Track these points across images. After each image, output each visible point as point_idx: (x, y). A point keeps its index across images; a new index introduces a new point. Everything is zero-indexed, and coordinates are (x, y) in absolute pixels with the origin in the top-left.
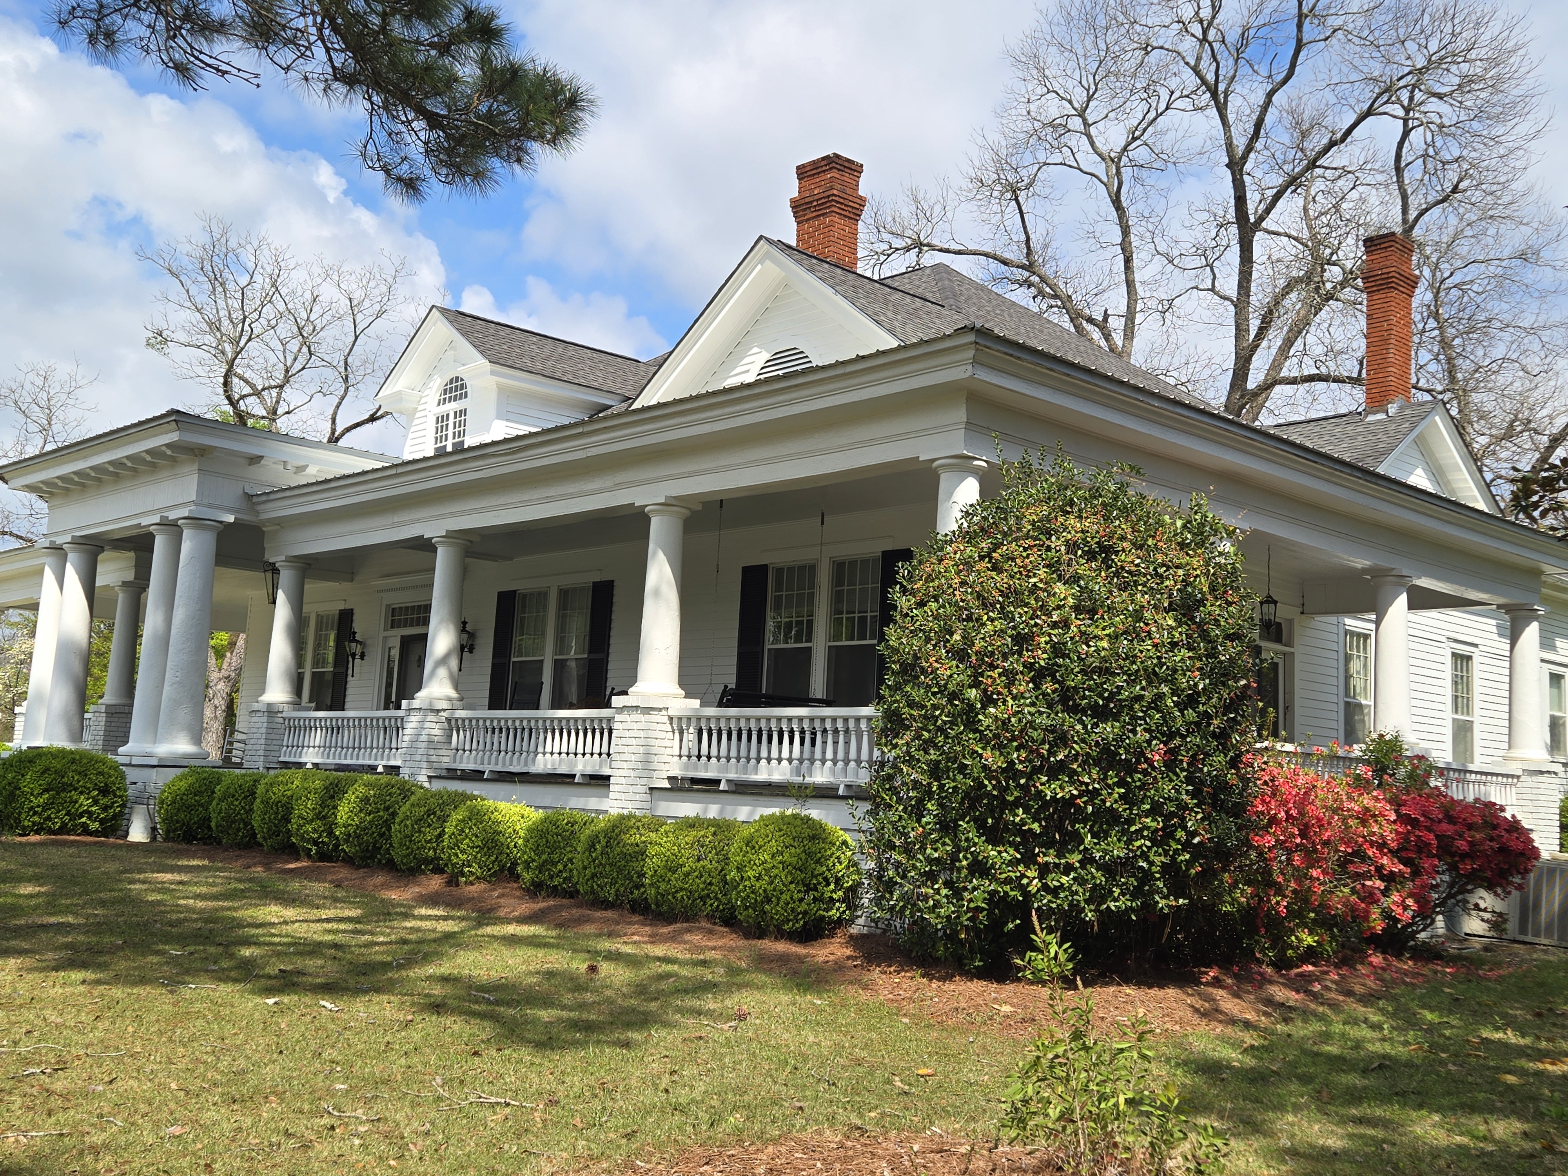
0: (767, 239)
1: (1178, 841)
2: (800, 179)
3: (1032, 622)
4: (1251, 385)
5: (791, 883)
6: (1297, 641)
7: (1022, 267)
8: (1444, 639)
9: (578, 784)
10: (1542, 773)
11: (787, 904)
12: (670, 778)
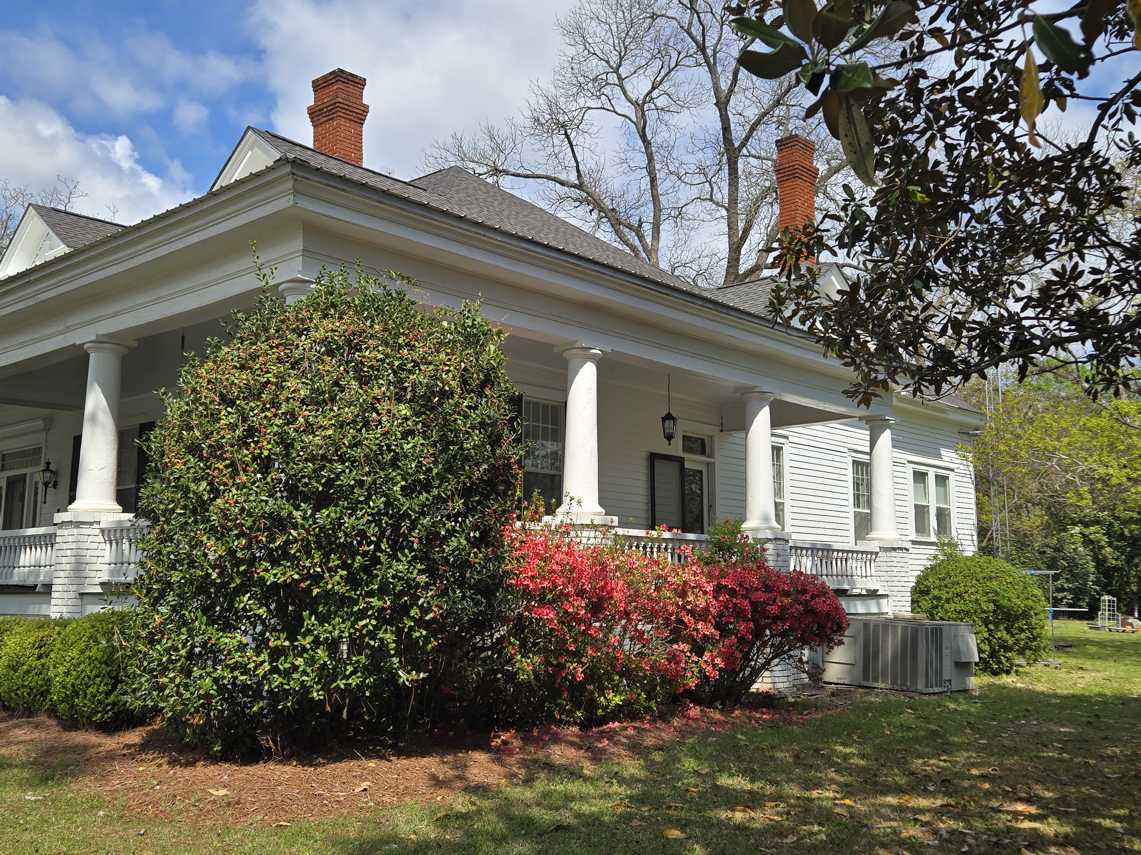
0: (255, 131)
1: (412, 618)
2: (315, 91)
3: (263, 415)
4: (742, 269)
5: (97, 676)
6: (716, 454)
7: (575, 186)
8: (846, 450)
9: (39, 593)
10: (894, 549)
11: (94, 696)
12: (102, 584)
